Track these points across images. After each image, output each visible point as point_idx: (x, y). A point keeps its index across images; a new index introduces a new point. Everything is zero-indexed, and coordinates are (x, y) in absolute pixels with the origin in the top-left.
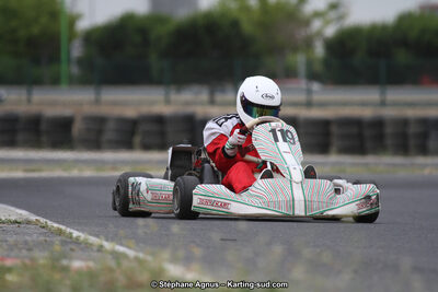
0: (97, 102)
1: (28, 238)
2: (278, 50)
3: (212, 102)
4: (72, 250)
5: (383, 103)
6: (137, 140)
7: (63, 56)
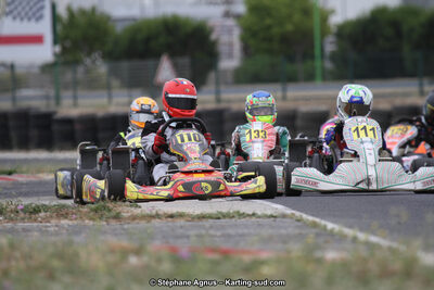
1: (283, 231)
4: (326, 242)
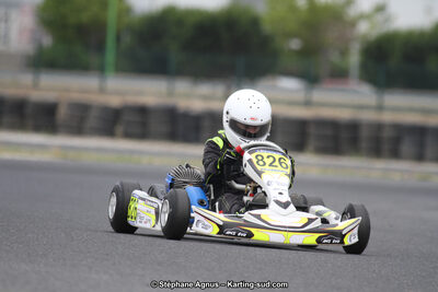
6: (120, 129)
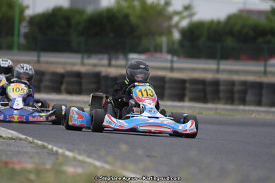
0: (39, 62)
2: (151, 34)
3: (110, 65)
5: (218, 71)
7: (16, 32)
